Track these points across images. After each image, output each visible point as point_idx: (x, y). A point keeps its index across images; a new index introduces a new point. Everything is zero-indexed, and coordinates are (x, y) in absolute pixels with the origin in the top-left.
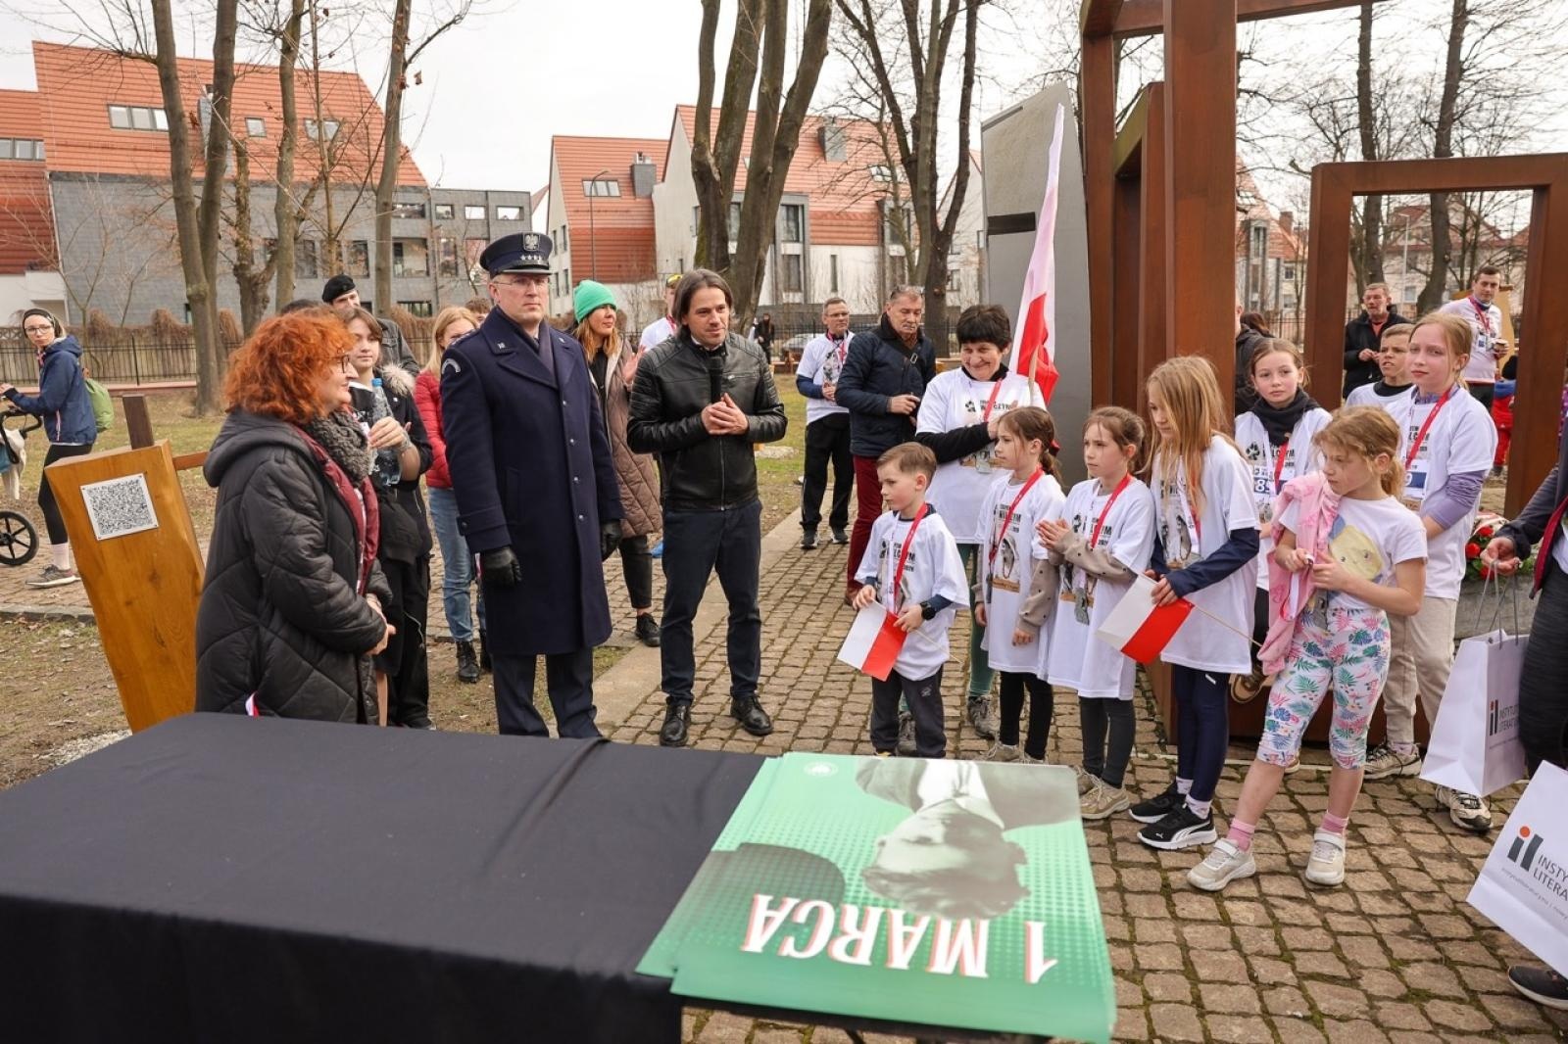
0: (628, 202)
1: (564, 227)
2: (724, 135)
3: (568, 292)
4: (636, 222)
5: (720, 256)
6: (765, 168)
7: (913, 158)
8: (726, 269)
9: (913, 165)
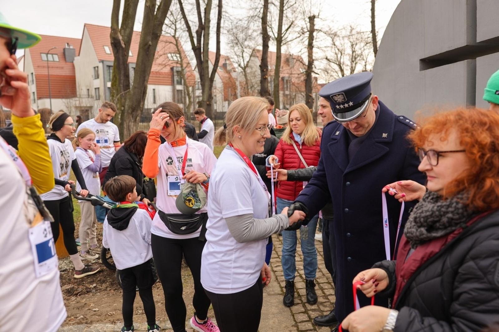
0: (63, 64)
1: (32, 74)
2: (125, 27)
3: (35, 102)
4: (65, 72)
5: (125, 84)
6: (148, 42)
7: (197, 48)
8: (128, 90)
9: (197, 51)
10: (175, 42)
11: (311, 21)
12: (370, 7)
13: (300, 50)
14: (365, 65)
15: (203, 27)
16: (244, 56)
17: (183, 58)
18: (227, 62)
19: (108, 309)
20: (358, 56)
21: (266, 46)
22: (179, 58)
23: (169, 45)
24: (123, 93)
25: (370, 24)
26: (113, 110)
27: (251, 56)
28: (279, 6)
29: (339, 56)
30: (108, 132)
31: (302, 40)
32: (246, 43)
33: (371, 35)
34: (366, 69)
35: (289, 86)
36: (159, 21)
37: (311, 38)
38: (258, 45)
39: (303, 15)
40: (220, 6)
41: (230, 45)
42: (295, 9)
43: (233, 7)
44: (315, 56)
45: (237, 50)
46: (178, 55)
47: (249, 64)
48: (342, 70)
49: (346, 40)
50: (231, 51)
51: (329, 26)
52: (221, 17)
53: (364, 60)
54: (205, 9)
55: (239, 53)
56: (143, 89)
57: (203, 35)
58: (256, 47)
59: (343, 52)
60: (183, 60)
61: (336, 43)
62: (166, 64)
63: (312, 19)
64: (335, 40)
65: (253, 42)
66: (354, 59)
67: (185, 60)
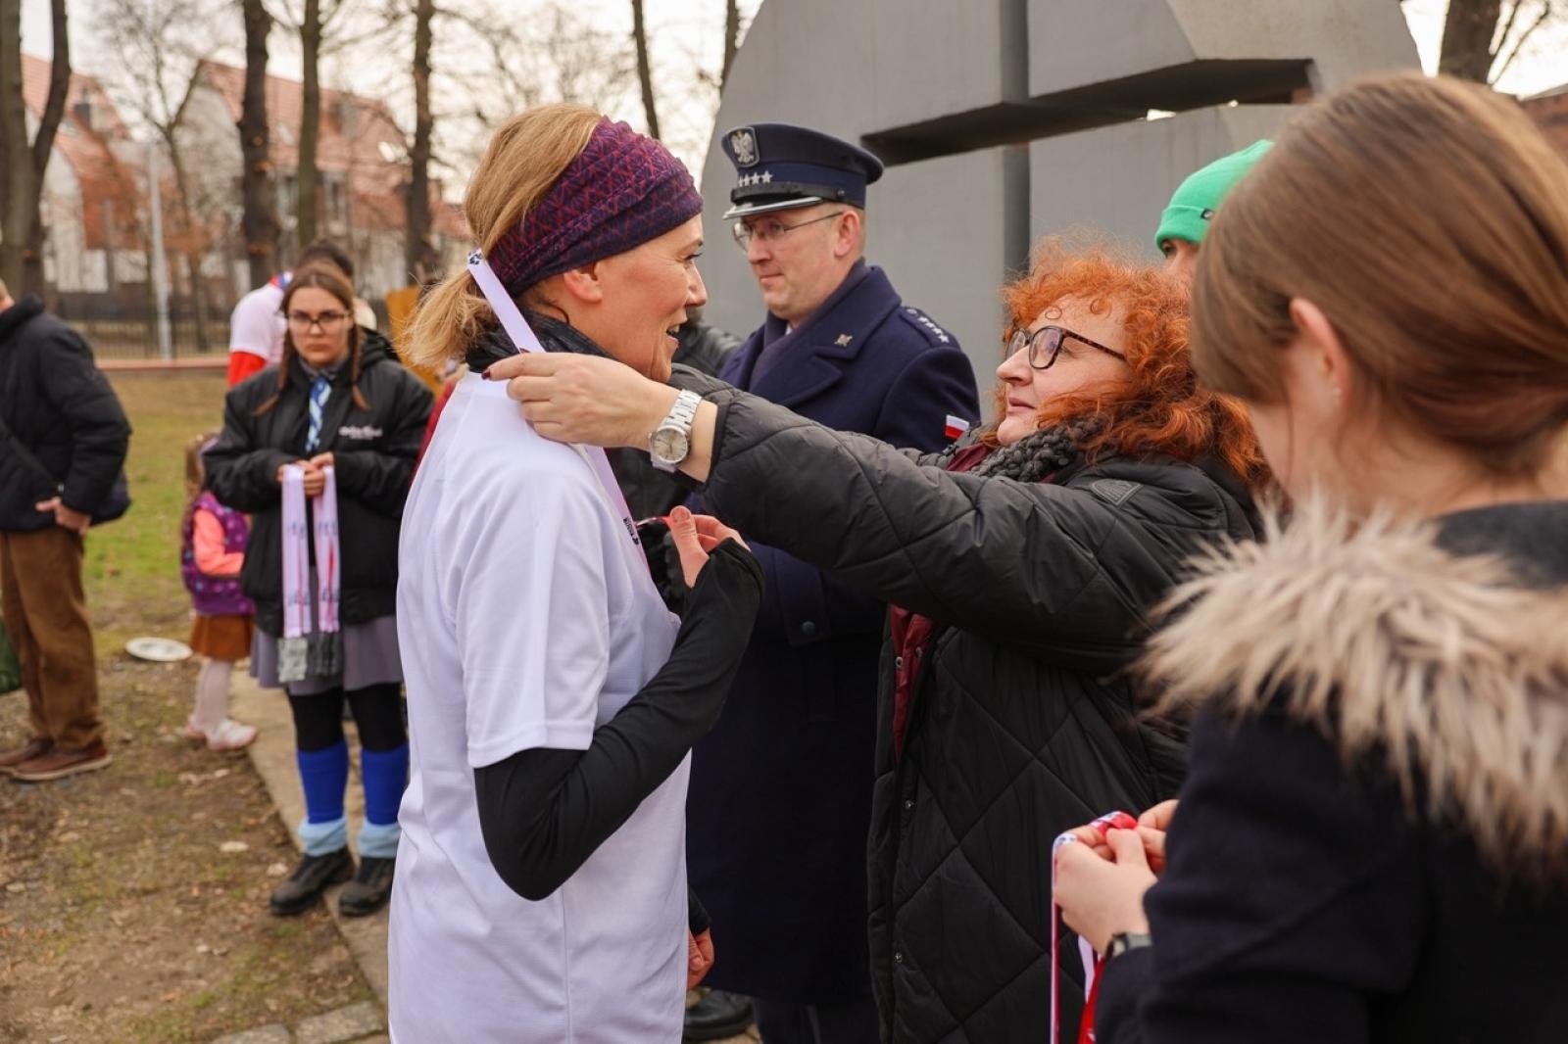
13: (384, 78)
16: (164, 81)
18: (93, 99)
21: (257, 53)
27: (192, 84)
31: (392, 41)
32: (171, 34)
33: (631, 46)
35: (342, 204)
37: (424, 39)
41: (102, 34)
44: (437, 103)
45: (133, 56)
47: (188, 115)
49: (544, 59)
50: (108, 59)
55: (144, 65)
58: (211, 52)
61: (509, 64)
64: (503, 52)
65: (203, 31)
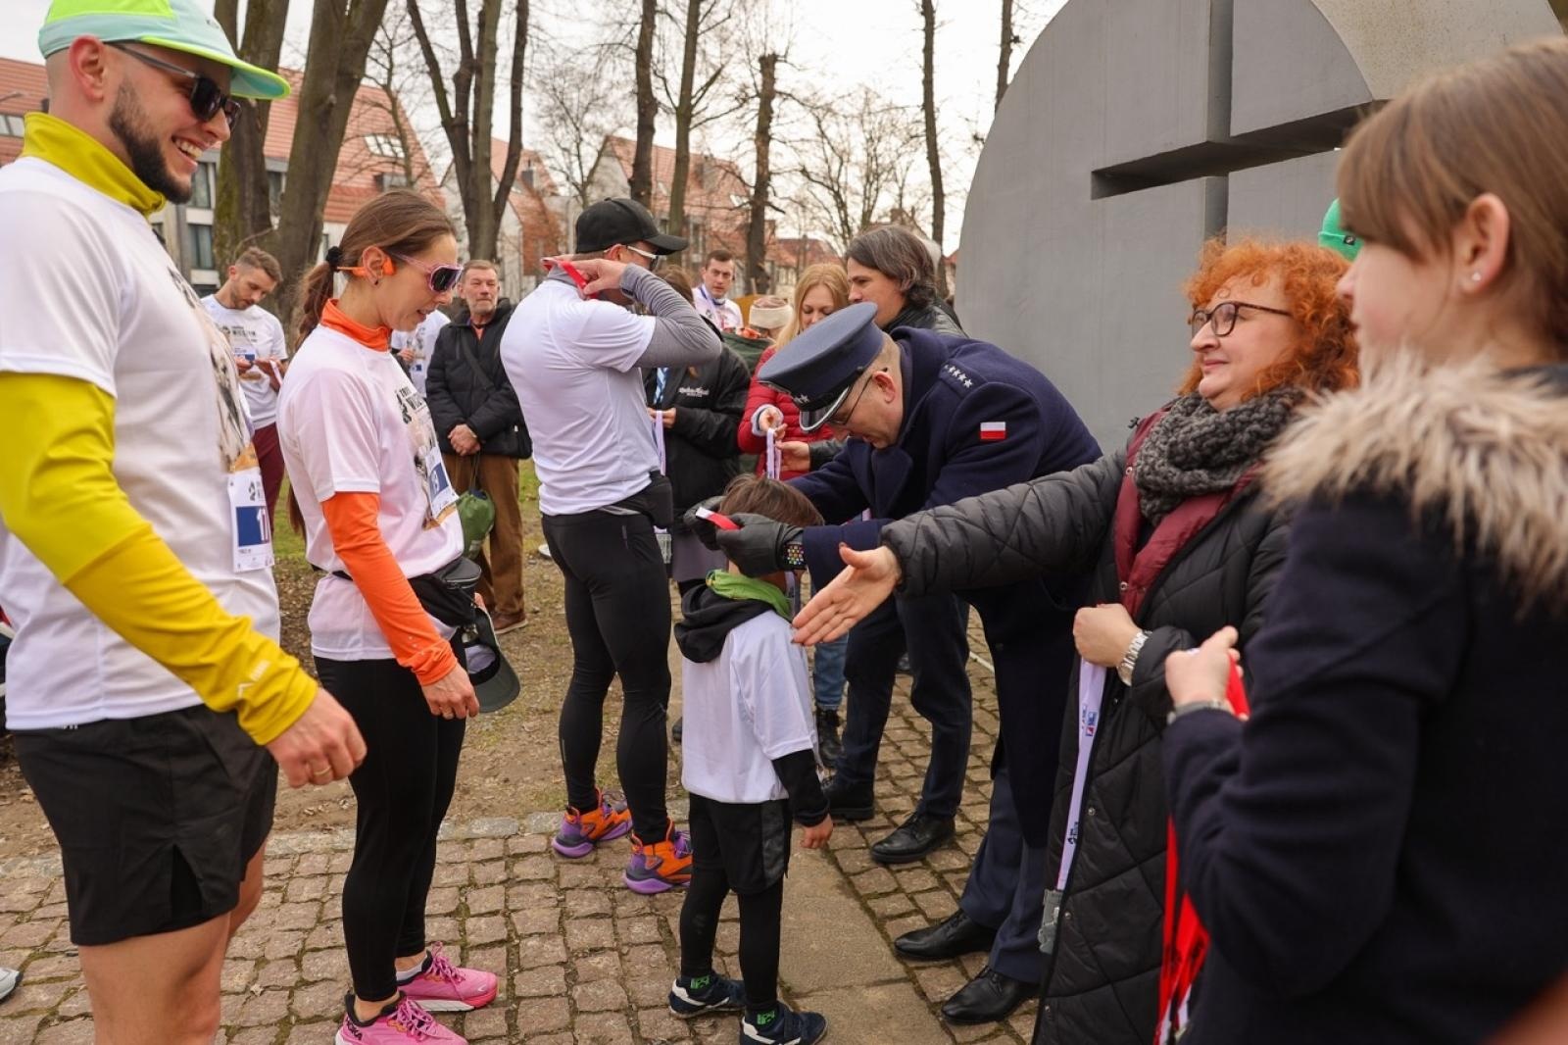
5: (257, 212)
6: (327, 95)
7: (455, 122)
8: (268, 231)
9: (457, 131)
10: (388, 104)
11: (766, 70)
12: (922, 43)
13: (735, 145)
14: (901, 196)
15: (476, 66)
16: (582, 153)
17: (411, 151)
18: (534, 168)
19: (303, 800)
20: (884, 170)
21: (646, 129)
22: (398, 150)
23: (370, 112)
24: (252, 236)
25: (921, 89)
26: (269, 274)
27: (600, 154)
28: (685, 23)
29: (835, 167)
30: (254, 334)
31: (742, 117)
32: (588, 118)
33: (922, 116)
34: (901, 205)
35: (701, 239)
36: (356, 38)
37: (766, 115)
38: (621, 126)
39: (744, 52)
40: (522, 10)
41: (543, 121)
42: (725, 34)
43: (557, 15)
44: (774, 162)
45: (563, 135)
46: (396, 142)
47: (596, 176)
48: (842, 206)
49: (855, 127)
50: (546, 139)
51: (812, 86)
52: (525, 42)
53: (896, 181)
54: (481, 15)
55: (568, 142)
56: (311, 227)
57: (472, 87)
58: (615, 131)
59: (845, 158)
60: (411, 155)
61: (828, 133)
62: (363, 166)
63: (768, 63)
64: (824, 125)
65: (610, 116)
66: (872, 176)
67: (417, 156)
